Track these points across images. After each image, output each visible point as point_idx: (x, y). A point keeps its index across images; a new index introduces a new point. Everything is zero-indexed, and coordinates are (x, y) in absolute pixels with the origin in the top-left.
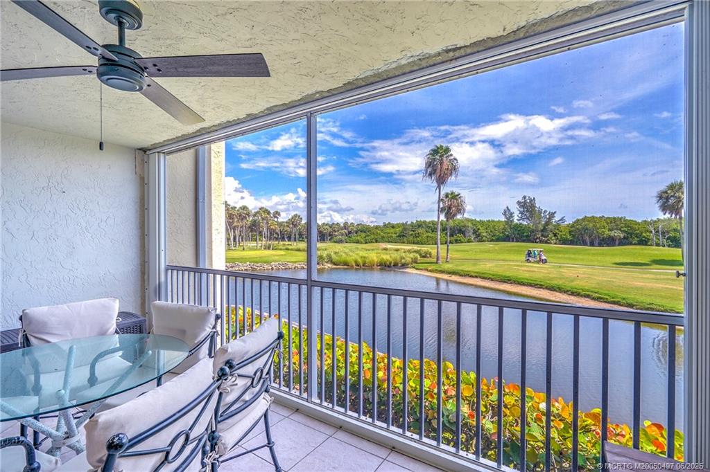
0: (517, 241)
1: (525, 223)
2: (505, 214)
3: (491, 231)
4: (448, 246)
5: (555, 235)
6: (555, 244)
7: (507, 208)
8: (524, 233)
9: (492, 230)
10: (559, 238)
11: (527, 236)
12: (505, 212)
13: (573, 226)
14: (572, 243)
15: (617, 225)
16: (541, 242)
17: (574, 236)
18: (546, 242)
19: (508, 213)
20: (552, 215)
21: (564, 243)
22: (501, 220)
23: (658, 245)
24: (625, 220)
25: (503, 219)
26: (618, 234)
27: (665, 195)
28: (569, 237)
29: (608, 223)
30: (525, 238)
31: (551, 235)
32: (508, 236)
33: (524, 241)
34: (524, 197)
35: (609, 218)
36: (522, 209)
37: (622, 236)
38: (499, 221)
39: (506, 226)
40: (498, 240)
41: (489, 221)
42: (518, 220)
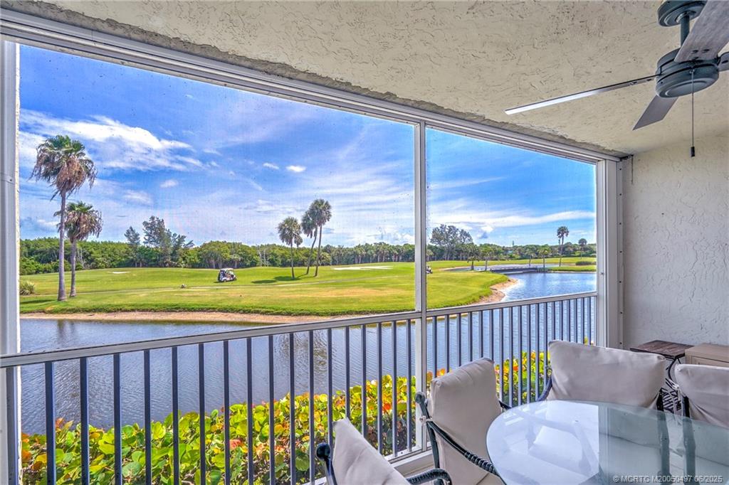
0: (144, 266)
1: (153, 246)
2: (128, 235)
3: (110, 256)
4: (73, 276)
5: (184, 259)
6: (185, 267)
7: (131, 228)
8: (152, 257)
9: (112, 254)
10: (188, 261)
11: (155, 261)
12: (128, 232)
13: (200, 250)
14: (200, 266)
15: (236, 250)
16: (171, 266)
17: (202, 259)
18: (176, 266)
19: (131, 233)
20: (182, 239)
21: (193, 267)
22: (122, 241)
23: (263, 265)
24: (242, 245)
25: (125, 241)
26: (236, 257)
27: (284, 228)
28: (197, 261)
29: (229, 248)
30: (153, 263)
31: (181, 259)
32: (132, 260)
33: (151, 266)
34: (153, 218)
35: (230, 243)
36: (150, 231)
37: (240, 259)
38: (119, 244)
39: (130, 249)
40: (120, 265)
41: (105, 243)
42: (144, 243)
